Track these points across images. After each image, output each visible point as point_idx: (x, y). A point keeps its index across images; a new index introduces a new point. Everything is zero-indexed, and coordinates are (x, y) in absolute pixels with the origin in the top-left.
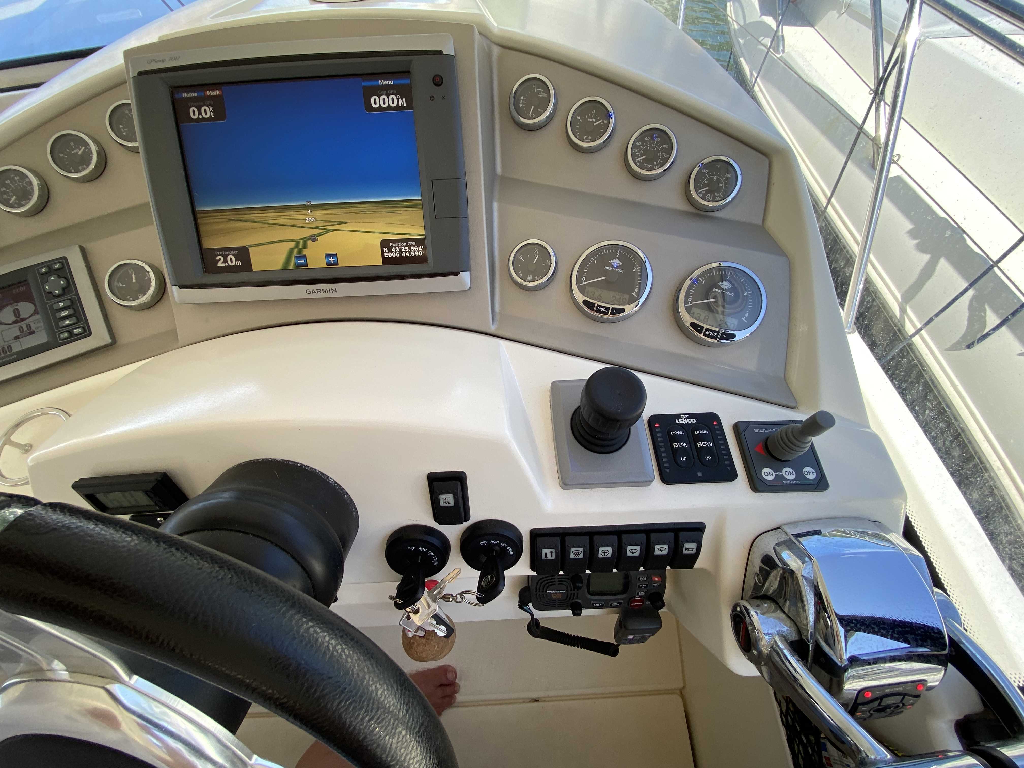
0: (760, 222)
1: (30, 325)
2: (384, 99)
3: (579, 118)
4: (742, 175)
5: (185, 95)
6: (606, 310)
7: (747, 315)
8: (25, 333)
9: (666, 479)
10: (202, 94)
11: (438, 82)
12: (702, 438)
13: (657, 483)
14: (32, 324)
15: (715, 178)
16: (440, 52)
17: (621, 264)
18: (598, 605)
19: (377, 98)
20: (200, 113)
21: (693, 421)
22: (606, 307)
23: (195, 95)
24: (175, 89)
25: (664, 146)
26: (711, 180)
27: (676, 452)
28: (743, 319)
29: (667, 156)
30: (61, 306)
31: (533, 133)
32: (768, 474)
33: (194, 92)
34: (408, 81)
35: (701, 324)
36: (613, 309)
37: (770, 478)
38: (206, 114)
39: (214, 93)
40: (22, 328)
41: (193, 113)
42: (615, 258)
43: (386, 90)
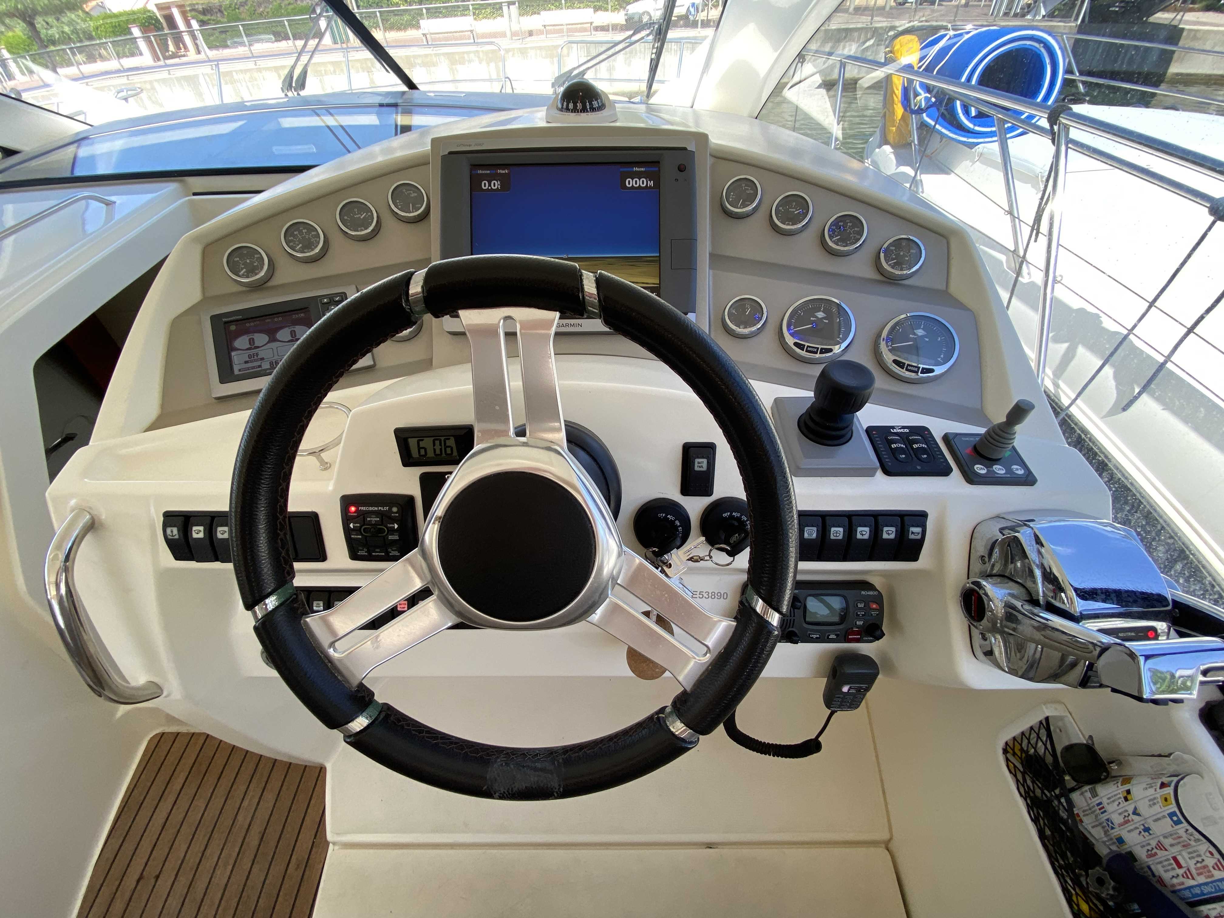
0: (944, 288)
2: (636, 181)
3: (781, 208)
4: (925, 249)
5: (480, 172)
6: (816, 350)
7: (942, 356)
9: (888, 472)
10: (494, 172)
11: (681, 169)
12: (916, 442)
13: (879, 474)
15: (902, 254)
16: (685, 149)
17: (825, 315)
18: (814, 636)
19: (630, 180)
20: (490, 185)
21: (907, 431)
22: (815, 348)
23: (489, 172)
24: (475, 166)
25: (856, 229)
26: (898, 256)
27: (894, 451)
28: (939, 359)
29: (859, 237)
31: (740, 220)
32: (981, 470)
33: (488, 170)
34: (657, 169)
35: (903, 361)
36: (822, 349)
37: (984, 472)
38: (494, 186)
39: (504, 172)
41: (485, 185)
42: (820, 311)
43: (639, 175)
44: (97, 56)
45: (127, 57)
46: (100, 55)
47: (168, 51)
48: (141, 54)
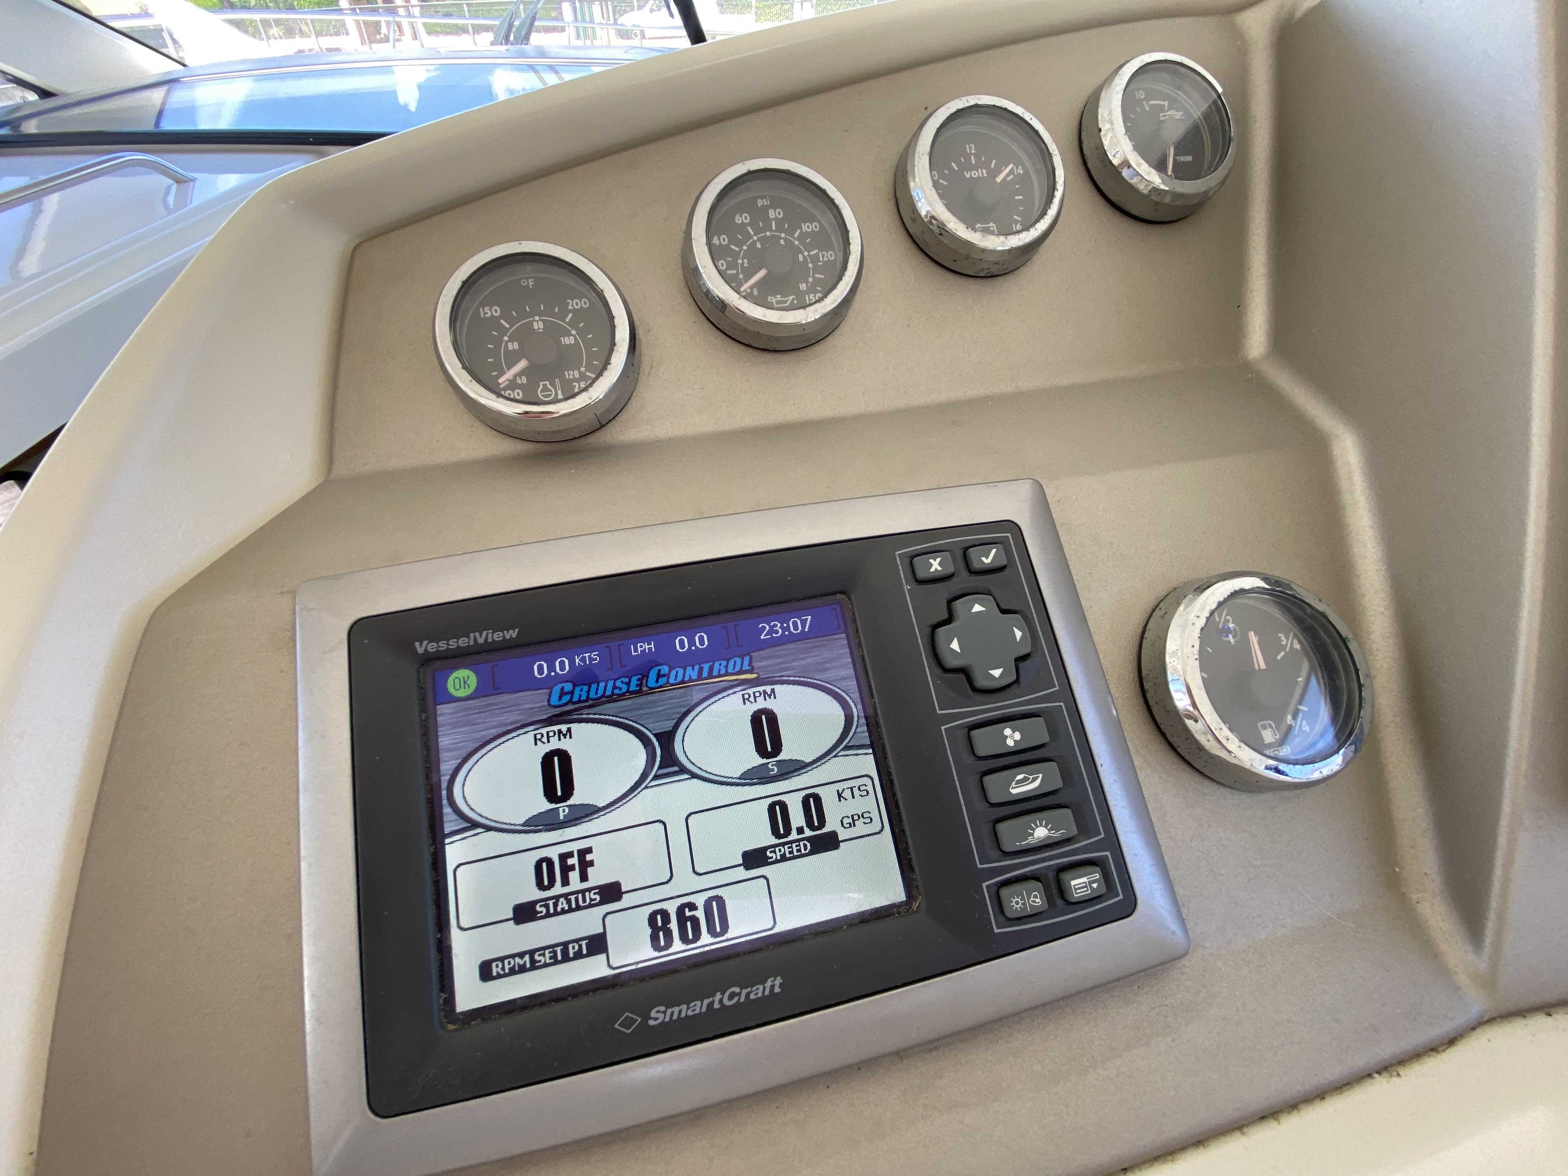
1: (817, 799)
8: (794, 836)
14: (828, 796)
30: (1010, 742)
40: (784, 806)
44: (297, 32)
45: (331, 35)
46: (301, 30)
47: (380, 33)
48: (347, 34)
